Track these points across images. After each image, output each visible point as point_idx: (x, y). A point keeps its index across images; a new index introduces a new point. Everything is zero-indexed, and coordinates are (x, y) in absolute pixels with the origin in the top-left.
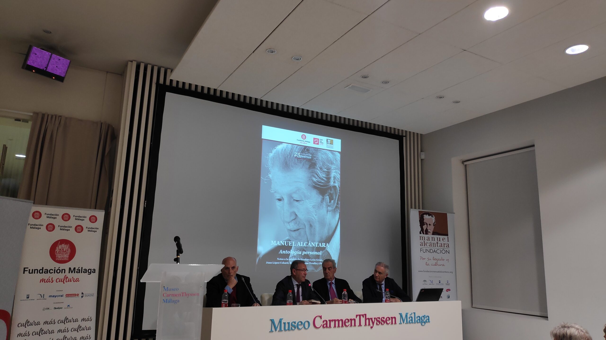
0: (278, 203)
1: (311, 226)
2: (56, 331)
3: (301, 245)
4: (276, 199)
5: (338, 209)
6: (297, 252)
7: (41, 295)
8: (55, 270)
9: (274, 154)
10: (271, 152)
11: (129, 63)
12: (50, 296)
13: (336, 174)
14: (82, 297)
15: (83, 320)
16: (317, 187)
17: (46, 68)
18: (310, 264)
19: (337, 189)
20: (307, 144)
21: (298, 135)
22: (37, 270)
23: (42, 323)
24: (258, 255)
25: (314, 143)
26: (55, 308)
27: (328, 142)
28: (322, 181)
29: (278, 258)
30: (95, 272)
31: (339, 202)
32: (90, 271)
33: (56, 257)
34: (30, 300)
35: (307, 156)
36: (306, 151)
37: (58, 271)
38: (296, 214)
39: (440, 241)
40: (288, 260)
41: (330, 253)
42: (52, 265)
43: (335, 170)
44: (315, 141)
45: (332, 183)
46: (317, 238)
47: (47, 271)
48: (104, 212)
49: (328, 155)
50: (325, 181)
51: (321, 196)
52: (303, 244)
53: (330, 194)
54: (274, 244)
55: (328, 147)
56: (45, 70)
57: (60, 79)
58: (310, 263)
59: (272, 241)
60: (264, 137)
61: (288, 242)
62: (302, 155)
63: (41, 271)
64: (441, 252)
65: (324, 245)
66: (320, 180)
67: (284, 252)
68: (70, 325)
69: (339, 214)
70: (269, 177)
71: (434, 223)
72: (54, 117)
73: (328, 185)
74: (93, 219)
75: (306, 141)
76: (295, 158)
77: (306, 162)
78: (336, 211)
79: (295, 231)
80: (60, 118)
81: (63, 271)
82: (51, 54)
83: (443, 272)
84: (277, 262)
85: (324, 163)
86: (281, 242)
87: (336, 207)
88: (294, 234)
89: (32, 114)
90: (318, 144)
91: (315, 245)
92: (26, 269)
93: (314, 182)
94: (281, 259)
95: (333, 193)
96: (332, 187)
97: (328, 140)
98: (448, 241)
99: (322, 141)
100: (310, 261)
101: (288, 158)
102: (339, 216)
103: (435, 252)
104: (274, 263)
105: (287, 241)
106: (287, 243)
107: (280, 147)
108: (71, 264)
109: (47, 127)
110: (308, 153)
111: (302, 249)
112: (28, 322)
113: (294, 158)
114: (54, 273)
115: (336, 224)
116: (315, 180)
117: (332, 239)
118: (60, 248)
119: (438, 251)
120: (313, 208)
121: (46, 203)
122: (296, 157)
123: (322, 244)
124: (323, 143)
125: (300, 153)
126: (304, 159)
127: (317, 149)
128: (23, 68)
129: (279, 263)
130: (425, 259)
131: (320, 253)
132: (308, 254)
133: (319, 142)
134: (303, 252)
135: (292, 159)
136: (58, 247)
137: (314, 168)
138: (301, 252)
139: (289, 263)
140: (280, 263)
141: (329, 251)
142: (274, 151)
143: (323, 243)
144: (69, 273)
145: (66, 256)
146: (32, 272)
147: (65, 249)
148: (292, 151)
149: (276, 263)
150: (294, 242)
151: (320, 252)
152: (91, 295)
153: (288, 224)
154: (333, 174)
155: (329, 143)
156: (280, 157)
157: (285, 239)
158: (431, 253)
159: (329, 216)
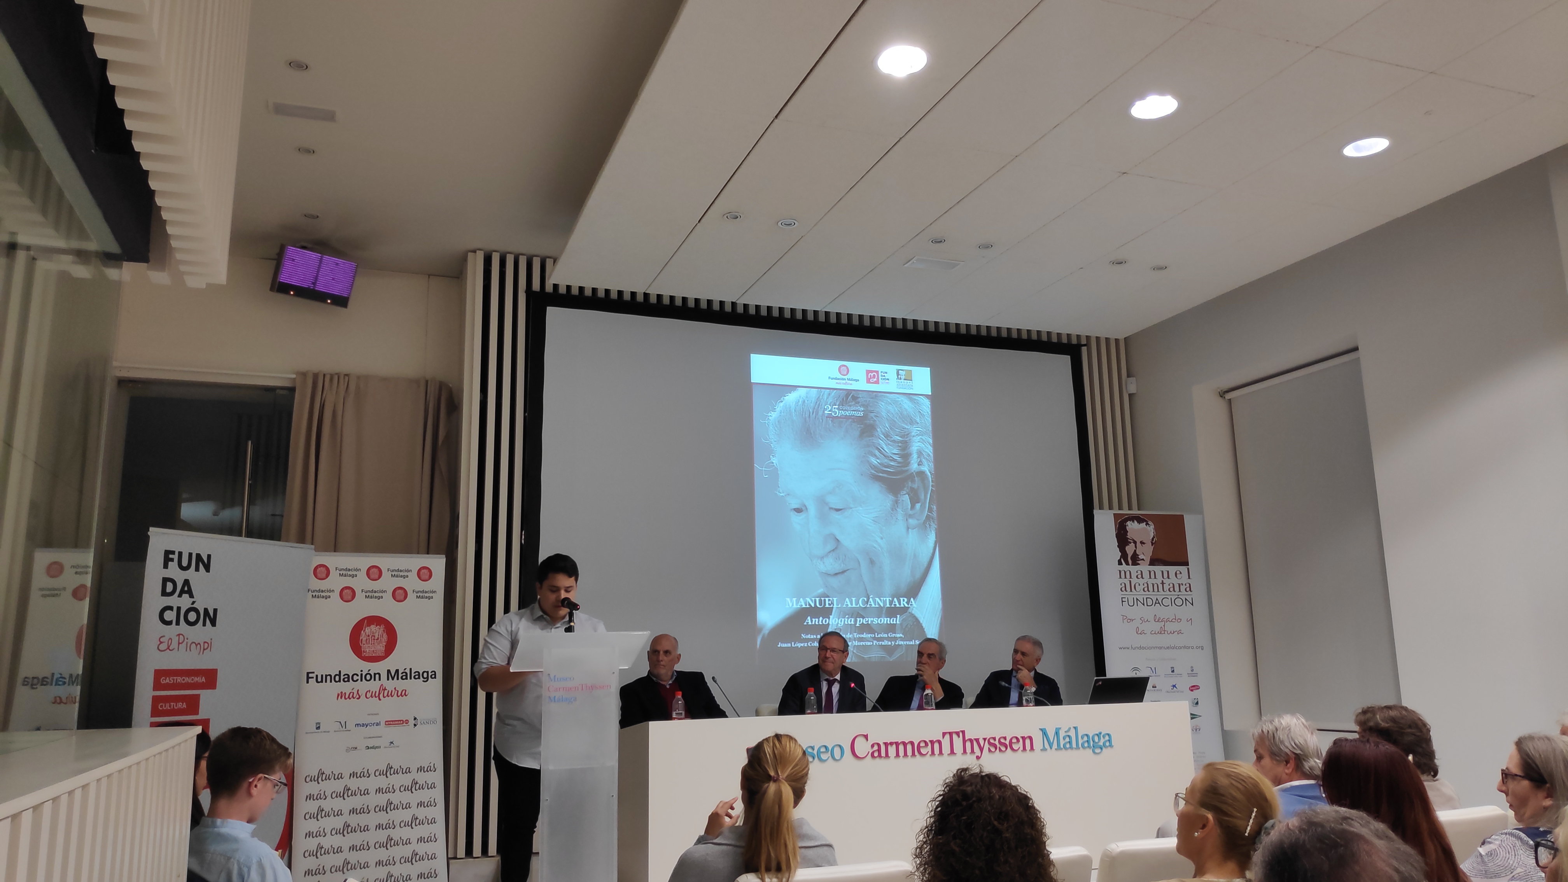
0: (796, 518)
1: (872, 562)
2: (372, 791)
3: (852, 604)
4: (791, 510)
5: (932, 522)
6: (845, 620)
7: (340, 722)
8: (362, 675)
9: (781, 413)
10: (774, 410)
11: (470, 254)
12: (357, 725)
13: (923, 445)
14: (415, 725)
15: (420, 769)
16: (880, 476)
17: (314, 284)
18: (876, 644)
19: (928, 479)
20: (851, 384)
21: (830, 366)
22: (330, 676)
23: (346, 774)
24: (760, 630)
25: (868, 381)
26: (368, 748)
27: (899, 376)
28: (892, 464)
29: (802, 635)
30: (435, 678)
31: (935, 507)
32: (426, 675)
33: (363, 650)
34: (321, 732)
35: (852, 411)
36: (851, 399)
37: (368, 677)
38: (838, 540)
39: (1168, 577)
41: (919, 619)
42: (356, 665)
43: (921, 437)
44: (871, 375)
45: (914, 466)
46: (888, 588)
47: (348, 678)
48: (443, 560)
49: (900, 406)
50: (899, 463)
51: (890, 496)
52: (857, 603)
53: (912, 489)
54: (792, 605)
55: (900, 388)
56: (312, 288)
57: (341, 301)
58: (875, 642)
59: (788, 599)
60: (755, 378)
61: (823, 599)
62: (842, 410)
63: (337, 678)
64: (1172, 602)
66: (886, 461)
67: (816, 621)
68: (397, 780)
69: (936, 534)
70: (773, 463)
71: (1153, 539)
72: (336, 378)
73: (907, 471)
74: (425, 574)
75: (849, 380)
76: (827, 417)
77: (852, 424)
78: (928, 526)
80: (347, 378)
81: (377, 676)
82: (320, 255)
83: (1180, 648)
84: (802, 643)
85: (893, 424)
86: (808, 600)
87: (928, 517)
88: (835, 582)
89: (294, 376)
90: (877, 382)
91: (885, 602)
92: (310, 675)
93: (874, 467)
94: (809, 635)
95: (918, 486)
96: (914, 473)
97: (900, 371)
98: (1190, 578)
99: (887, 376)
100: (875, 638)
101: (811, 418)
102: (934, 537)
103: (1159, 603)
104: (796, 645)
105: (820, 596)
106: (820, 601)
107: (791, 398)
108: (391, 663)
109: (323, 399)
110: (854, 404)
111: (856, 613)
112: (321, 773)
113: (824, 419)
114: (362, 680)
115: (930, 554)
116: (874, 461)
117: (922, 588)
118: (367, 634)
119: (1166, 602)
120: (875, 524)
121: (335, 547)
122: (829, 416)
123: (900, 600)
124: (888, 379)
125: (837, 407)
126: (847, 418)
127: (875, 395)
128: (272, 289)
129: (806, 644)
130: (1132, 620)
131: (897, 620)
132: (870, 623)
133: (880, 377)
134: (858, 619)
135: (821, 421)
136: (365, 630)
137: (872, 436)
138: (853, 619)
140: (808, 644)
141: (916, 615)
142: (780, 407)
143: (902, 599)
144: (388, 679)
145: (380, 648)
146: (322, 679)
147: (377, 634)
148: (820, 403)
149: (799, 645)
150: (837, 600)
151: (897, 617)
152: (432, 723)
153: (821, 560)
154: (915, 447)
155: (903, 377)
156: (795, 418)
157: (815, 594)
158: (1147, 606)
159: (912, 540)
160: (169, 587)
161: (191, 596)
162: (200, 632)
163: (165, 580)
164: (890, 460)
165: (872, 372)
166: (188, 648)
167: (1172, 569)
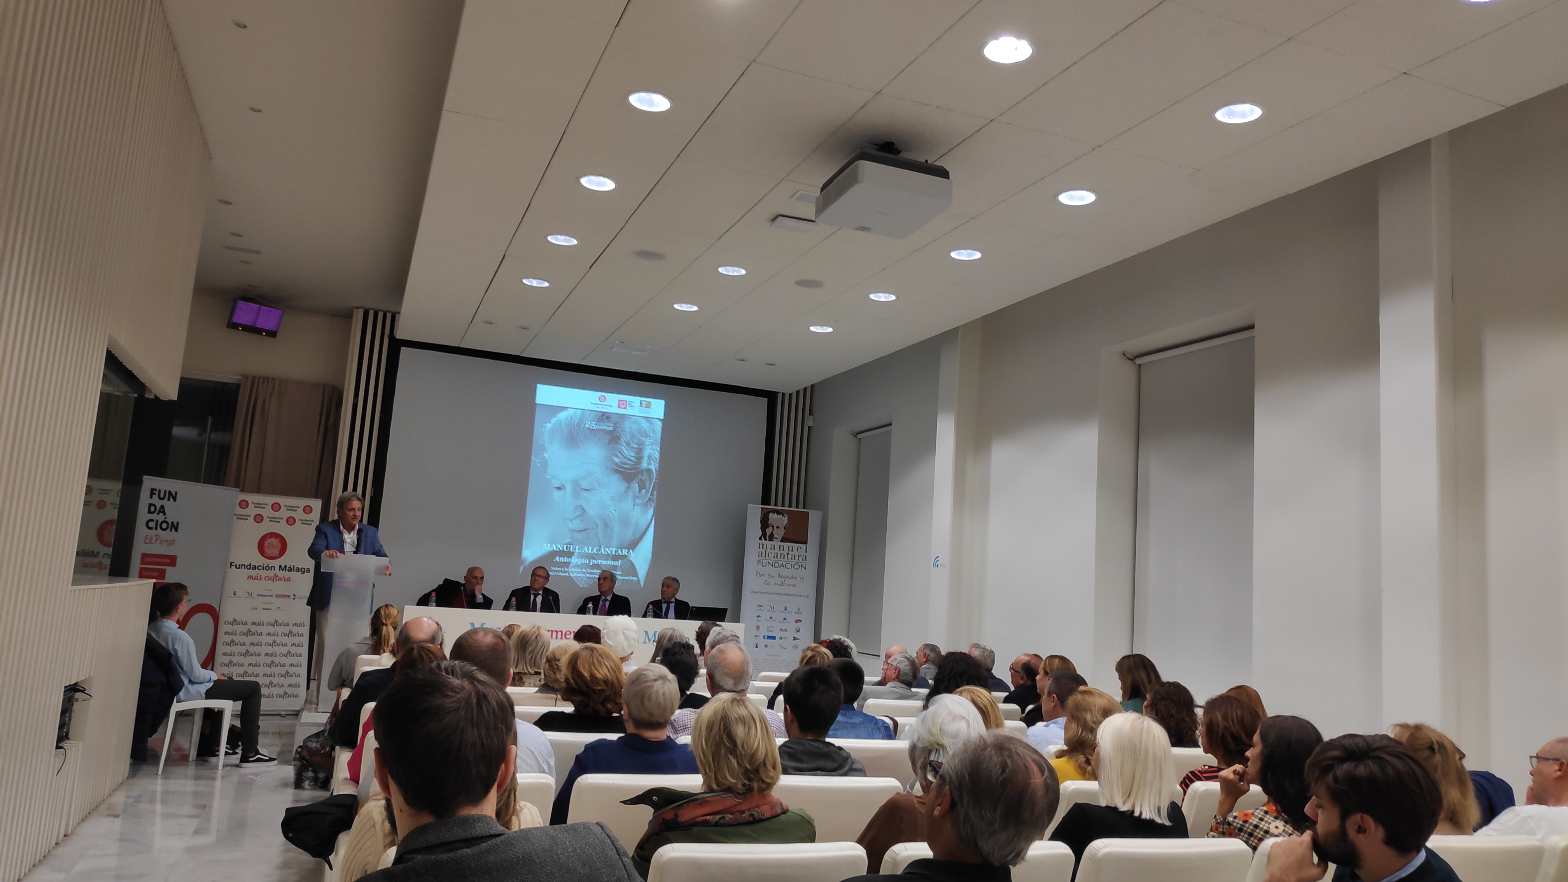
0: (557, 494)
1: (606, 525)
2: (264, 634)
3: (588, 550)
4: (554, 488)
5: (652, 502)
6: (582, 560)
7: (248, 593)
8: (263, 567)
9: (554, 425)
10: (550, 422)
11: (355, 310)
12: (258, 595)
13: (653, 452)
14: (294, 599)
15: (295, 625)
16: (619, 470)
17: (254, 323)
19: (653, 473)
20: (606, 408)
21: (593, 396)
22: (244, 565)
23: (249, 623)
24: (523, 562)
25: (619, 407)
26: (264, 609)
27: (642, 405)
28: (629, 462)
29: (552, 567)
30: (309, 572)
31: (656, 492)
32: (303, 570)
33: (265, 552)
34: (237, 597)
35: (606, 426)
36: (605, 419)
37: (267, 568)
38: (584, 509)
39: (792, 550)
40: (567, 570)
41: (635, 564)
42: (261, 560)
43: (652, 446)
44: (621, 403)
45: (644, 465)
46: (615, 542)
47: (255, 568)
48: (321, 502)
49: (639, 425)
50: (635, 462)
51: (624, 483)
52: (592, 550)
53: (641, 480)
54: (547, 548)
56: (253, 325)
57: (272, 334)
59: (545, 544)
60: (539, 400)
61: (569, 546)
62: (598, 425)
63: (249, 567)
64: (792, 566)
65: (625, 552)
66: (625, 460)
67: (562, 559)
68: (280, 629)
69: (654, 510)
70: (545, 457)
71: (786, 525)
72: (266, 380)
73: (638, 468)
74: (308, 510)
75: (605, 405)
77: (604, 435)
78: (649, 504)
79: (580, 531)
80: (273, 382)
81: (273, 568)
82: (259, 306)
83: (793, 595)
85: (633, 436)
86: (559, 546)
87: (650, 499)
88: (578, 536)
89: (240, 378)
90: (625, 408)
91: (612, 551)
92: (233, 564)
93: (616, 464)
94: (556, 567)
95: (645, 479)
96: (644, 470)
97: (643, 402)
98: (806, 552)
99: (633, 404)
101: (575, 429)
102: (652, 512)
103: (783, 566)
105: (567, 544)
106: (567, 547)
107: (562, 415)
108: (282, 561)
109: (257, 393)
110: (607, 422)
111: (590, 557)
112: (235, 620)
113: (585, 430)
114: (263, 570)
115: (648, 523)
116: (616, 459)
117: (639, 544)
118: (269, 543)
119: (788, 566)
120: (611, 501)
121: (256, 490)
122: (588, 429)
123: (622, 550)
126: (601, 430)
127: (623, 417)
128: (228, 326)
130: (763, 575)
131: (619, 563)
132: (599, 563)
133: (628, 404)
134: (592, 560)
135: (582, 431)
136: (268, 540)
137: (617, 443)
138: (588, 560)
139: (569, 574)
141: (633, 561)
142: (554, 420)
143: (624, 550)
144: (280, 570)
145: (276, 552)
146: (239, 567)
147: (275, 543)
148: (583, 420)
150: (579, 547)
151: (618, 561)
153: (571, 521)
154: (647, 452)
155: (644, 406)
156: (563, 428)
157: (563, 543)
158: (775, 567)
159: (636, 513)
160: (153, 509)
161: (165, 514)
162: (169, 535)
163: (150, 505)
164: (628, 460)
165: (622, 401)
166: (161, 543)
167: (795, 545)
